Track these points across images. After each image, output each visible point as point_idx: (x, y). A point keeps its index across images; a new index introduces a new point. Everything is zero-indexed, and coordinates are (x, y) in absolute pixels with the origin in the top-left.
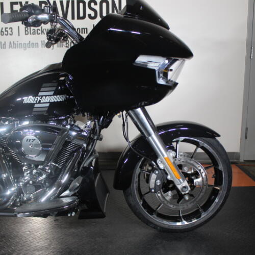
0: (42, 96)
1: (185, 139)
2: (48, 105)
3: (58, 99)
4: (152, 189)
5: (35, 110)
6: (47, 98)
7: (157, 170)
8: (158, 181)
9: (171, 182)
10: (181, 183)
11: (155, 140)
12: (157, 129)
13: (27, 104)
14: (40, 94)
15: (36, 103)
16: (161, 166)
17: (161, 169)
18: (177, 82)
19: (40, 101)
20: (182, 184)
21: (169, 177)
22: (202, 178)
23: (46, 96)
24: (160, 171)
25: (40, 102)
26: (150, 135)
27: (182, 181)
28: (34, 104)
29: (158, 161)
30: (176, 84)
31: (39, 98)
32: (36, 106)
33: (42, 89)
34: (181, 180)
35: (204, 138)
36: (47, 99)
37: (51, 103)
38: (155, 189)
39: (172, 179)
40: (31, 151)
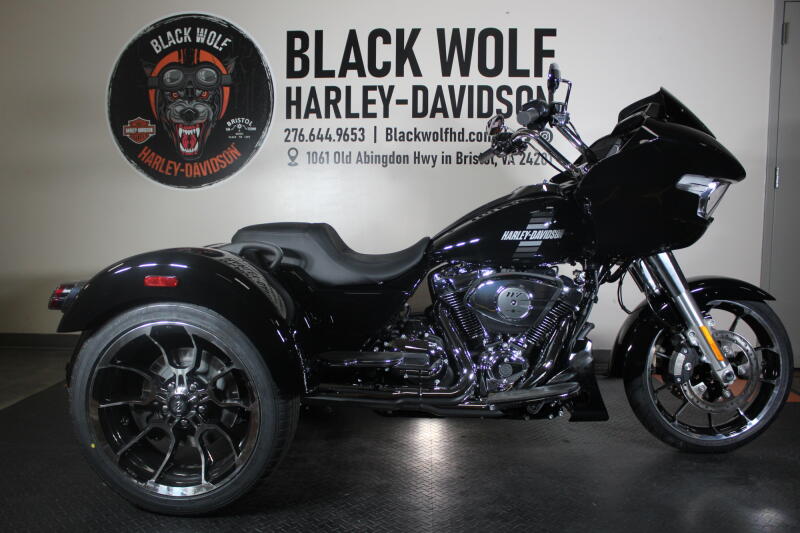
0: (532, 230)
1: (723, 303)
2: (539, 243)
3: (556, 235)
4: (678, 376)
5: (518, 250)
6: (540, 232)
7: (685, 347)
8: (687, 364)
9: (707, 367)
10: (722, 367)
11: (686, 301)
12: (690, 285)
13: (508, 241)
14: (529, 227)
15: (523, 240)
16: (694, 341)
17: (692, 346)
18: (713, 216)
19: (528, 237)
20: (723, 369)
21: (704, 359)
22: (751, 364)
23: (538, 230)
24: (690, 349)
25: (528, 239)
26: (679, 293)
27: (724, 365)
28: (519, 241)
29: (689, 334)
30: (712, 220)
31: (527, 233)
32: (522, 244)
33: (532, 220)
34: (723, 363)
35: (752, 302)
36: (539, 235)
37: (544, 241)
38: (682, 377)
39: (709, 362)
40: (513, 311)
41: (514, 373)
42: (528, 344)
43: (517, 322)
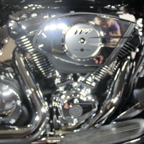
40: (82, 50)
41: (84, 113)
42: (95, 81)
43: (86, 62)
